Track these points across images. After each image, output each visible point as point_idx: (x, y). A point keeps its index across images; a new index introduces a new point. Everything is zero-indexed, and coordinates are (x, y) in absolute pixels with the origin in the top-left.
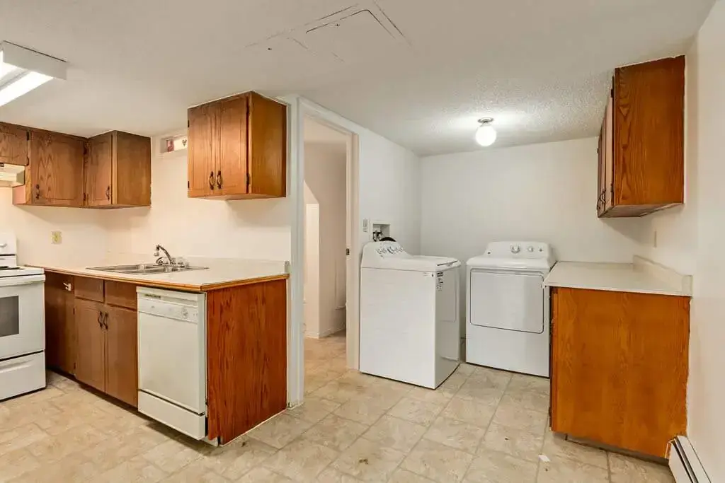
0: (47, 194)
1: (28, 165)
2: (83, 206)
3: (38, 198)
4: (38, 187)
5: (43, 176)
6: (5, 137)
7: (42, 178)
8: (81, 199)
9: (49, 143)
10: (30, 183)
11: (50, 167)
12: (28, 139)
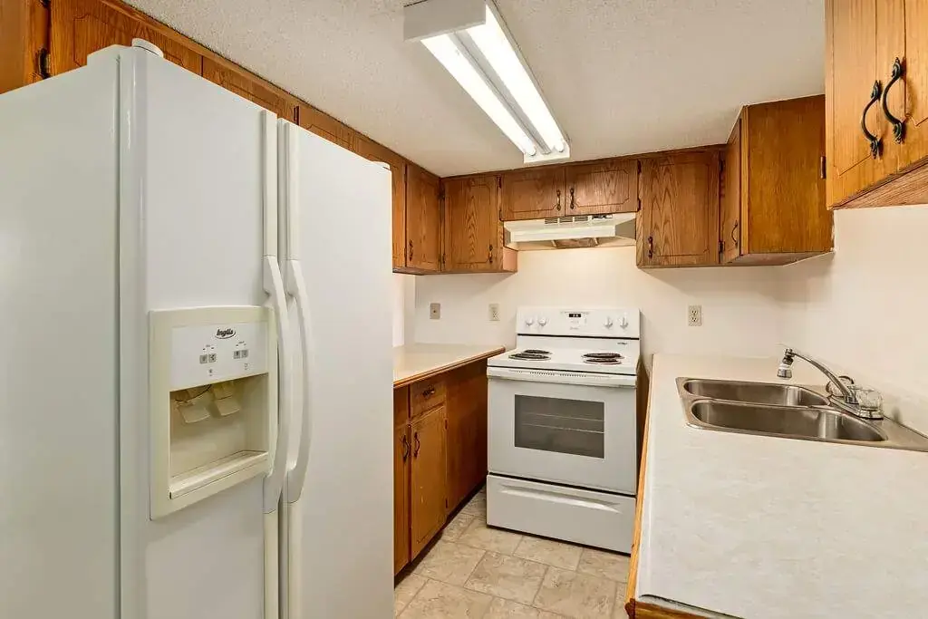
0: (662, 249)
1: (639, 210)
2: (720, 263)
3: (651, 256)
4: (651, 240)
5: (659, 224)
6: (612, 177)
7: (657, 227)
8: (715, 253)
9: (667, 170)
10: (642, 237)
11: (667, 207)
12: (639, 172)
